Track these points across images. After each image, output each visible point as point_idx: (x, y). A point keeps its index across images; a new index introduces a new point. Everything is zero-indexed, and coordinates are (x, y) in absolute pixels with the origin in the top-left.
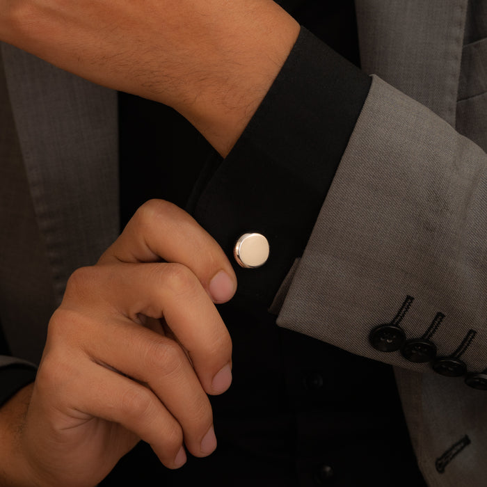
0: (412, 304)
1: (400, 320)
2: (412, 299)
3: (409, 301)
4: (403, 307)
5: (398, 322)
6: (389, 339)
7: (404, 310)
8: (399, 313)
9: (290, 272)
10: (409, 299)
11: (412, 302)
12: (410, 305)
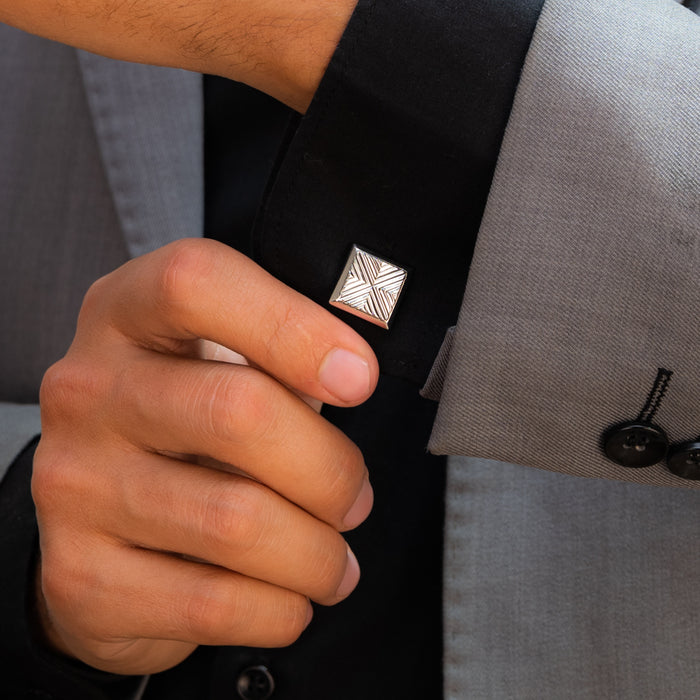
0: (670, 383)
1: (653, 412)
2: (669, 374)
3: (664, 377)
4: (654, 390)
5: (650, 416)
6: (640, 445)
7: (657, 394)
8: (649, 401)
9: (440, 352)
10: (664, 375)
11: (669, 379)
12: (666, 385)
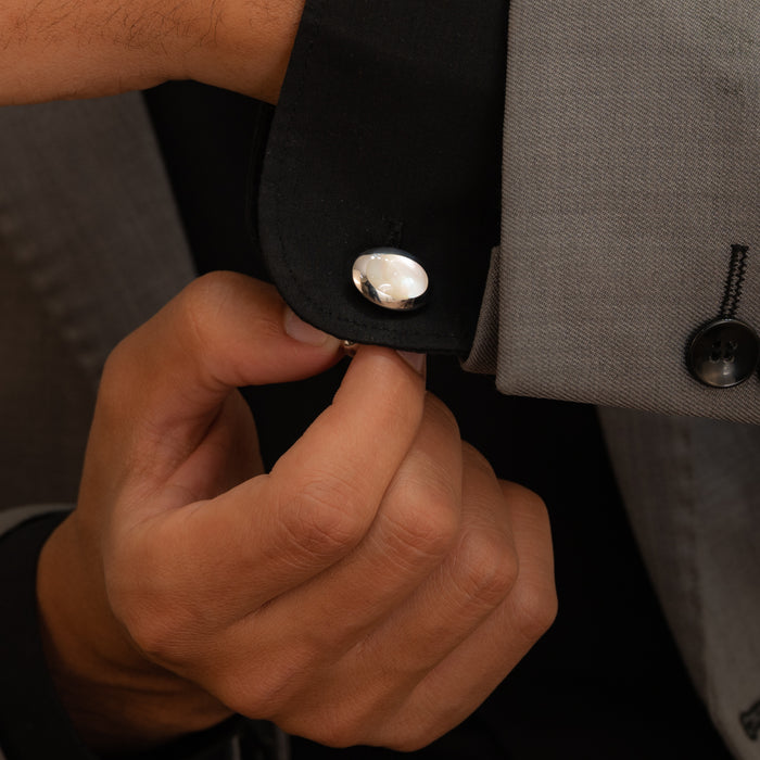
2: (744, 249)
4: (731, 274)
7: (735, 279)
10: (738, 251)
11: (745, 257)
12: (743, 265)
